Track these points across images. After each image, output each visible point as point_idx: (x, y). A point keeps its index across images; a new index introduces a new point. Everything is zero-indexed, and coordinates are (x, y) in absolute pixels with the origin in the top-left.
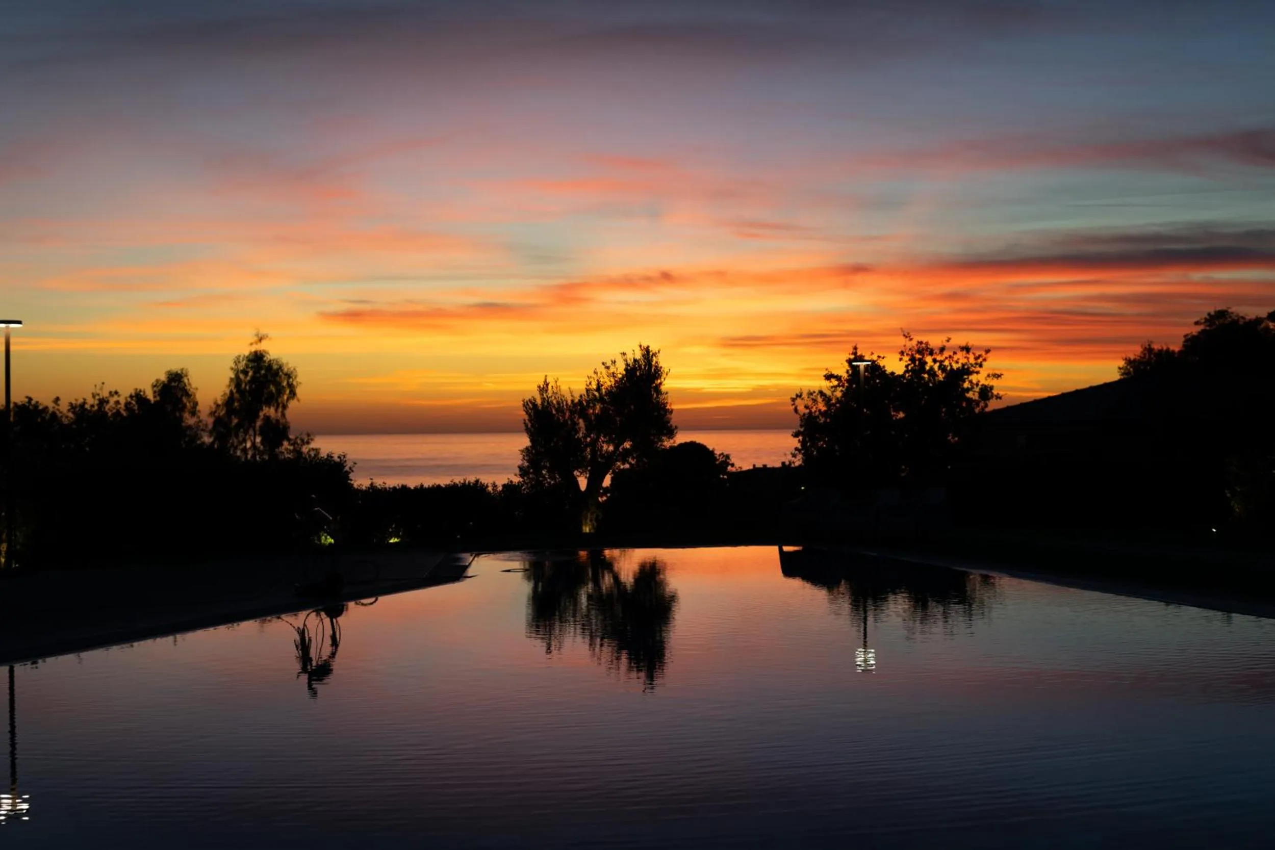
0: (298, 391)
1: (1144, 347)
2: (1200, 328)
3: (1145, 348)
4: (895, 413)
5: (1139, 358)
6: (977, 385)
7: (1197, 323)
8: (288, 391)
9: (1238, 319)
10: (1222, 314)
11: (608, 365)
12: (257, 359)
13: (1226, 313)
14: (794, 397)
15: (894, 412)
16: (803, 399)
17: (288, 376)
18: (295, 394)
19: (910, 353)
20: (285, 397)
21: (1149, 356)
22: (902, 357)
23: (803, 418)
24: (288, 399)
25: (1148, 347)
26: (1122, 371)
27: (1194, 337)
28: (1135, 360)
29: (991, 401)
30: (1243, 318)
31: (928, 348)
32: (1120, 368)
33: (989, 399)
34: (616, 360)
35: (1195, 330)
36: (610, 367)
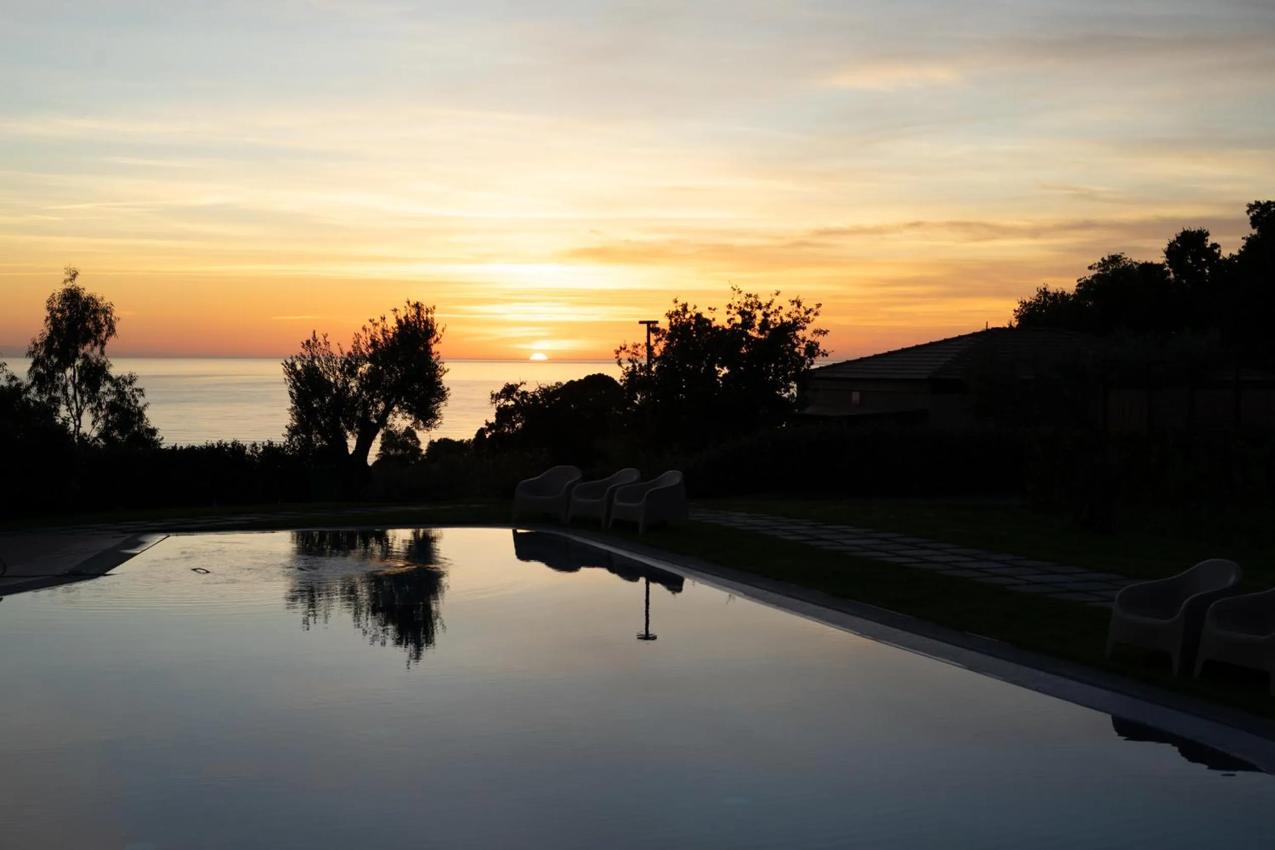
0: (117, 326)
1: (1039, 290)
2: (1095, 272)
3: (1041, 291)
4: (720, 369)
5: (1033, 301)
6: (803, 341)
7: (1090, 268)
8: (106, 328)
9: (1131, 265)
10: (1115, 259)
11: (376, 321)
12: (72, 297)
13: (1119, 259)
14: (619, 349)
15: (718, 367)
16: (628, 351)
17: (105, 311)
18: (114, 331)
19: (738, 306)
20: (104, 334)
21: (1045, 299)
22: (730, 310)
23: (626, 371)
24: (107, 336)
25: (1043, 290)
26: (1018, 314)
27: (1087, 281)
28: (1030, 303)
29: (817, 357)
30: (1136, 263)
31: (757, 302)
32: (1015, 311)
33: (815, 356)
34: (386, 317)
35: (1089, 274)
36: (379, 323)
